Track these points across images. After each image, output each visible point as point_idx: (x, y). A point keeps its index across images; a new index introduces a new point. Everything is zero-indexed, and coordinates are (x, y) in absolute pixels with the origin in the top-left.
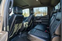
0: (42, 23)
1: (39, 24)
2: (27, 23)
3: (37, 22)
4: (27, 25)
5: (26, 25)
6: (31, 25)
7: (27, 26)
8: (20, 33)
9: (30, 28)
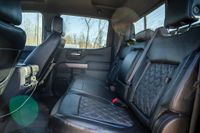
2: (36, 68)
4: (33, 78)
5: (28, 79)
6: (46, 81)
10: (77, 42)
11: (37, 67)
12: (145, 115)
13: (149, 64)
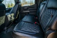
0: (30, 13)
1: (27, 15)
3: (25, 13)
5: (11, 18)
6: (18, 17)
7: (13, 18)
8: (6, 28)
9: (18, 19)
10: (29, 3)
11: (13, 14)
12: (44, 29)
13: (47, 9)
